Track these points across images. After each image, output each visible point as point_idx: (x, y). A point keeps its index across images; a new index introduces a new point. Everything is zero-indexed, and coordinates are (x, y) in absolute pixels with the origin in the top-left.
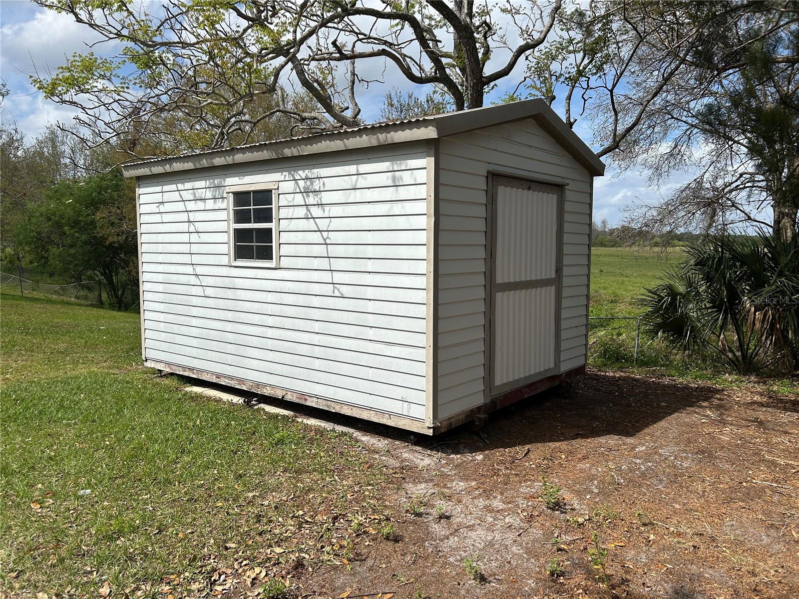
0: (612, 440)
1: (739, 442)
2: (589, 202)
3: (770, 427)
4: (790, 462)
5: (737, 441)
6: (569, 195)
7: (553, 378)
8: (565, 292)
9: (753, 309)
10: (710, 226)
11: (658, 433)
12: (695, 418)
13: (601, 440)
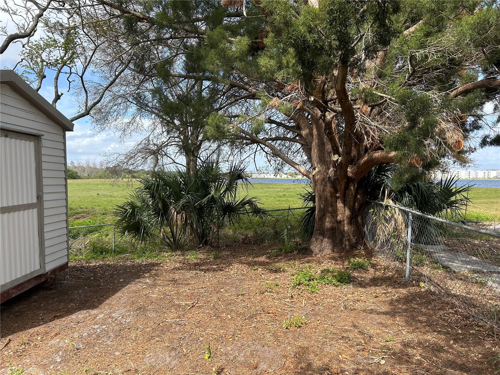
0: (80, 315)
1: (162, 296)
2: (63, 148)
3: (180, 283)
4: (188, 303)
5: (161, 296)
6: (44, 143)
7: (40, 276)
8: (46, 213)
9: (175, 213)
10: (155, 166)
11: (113, 303)
12: (139, 286)
13: (73, 317)
